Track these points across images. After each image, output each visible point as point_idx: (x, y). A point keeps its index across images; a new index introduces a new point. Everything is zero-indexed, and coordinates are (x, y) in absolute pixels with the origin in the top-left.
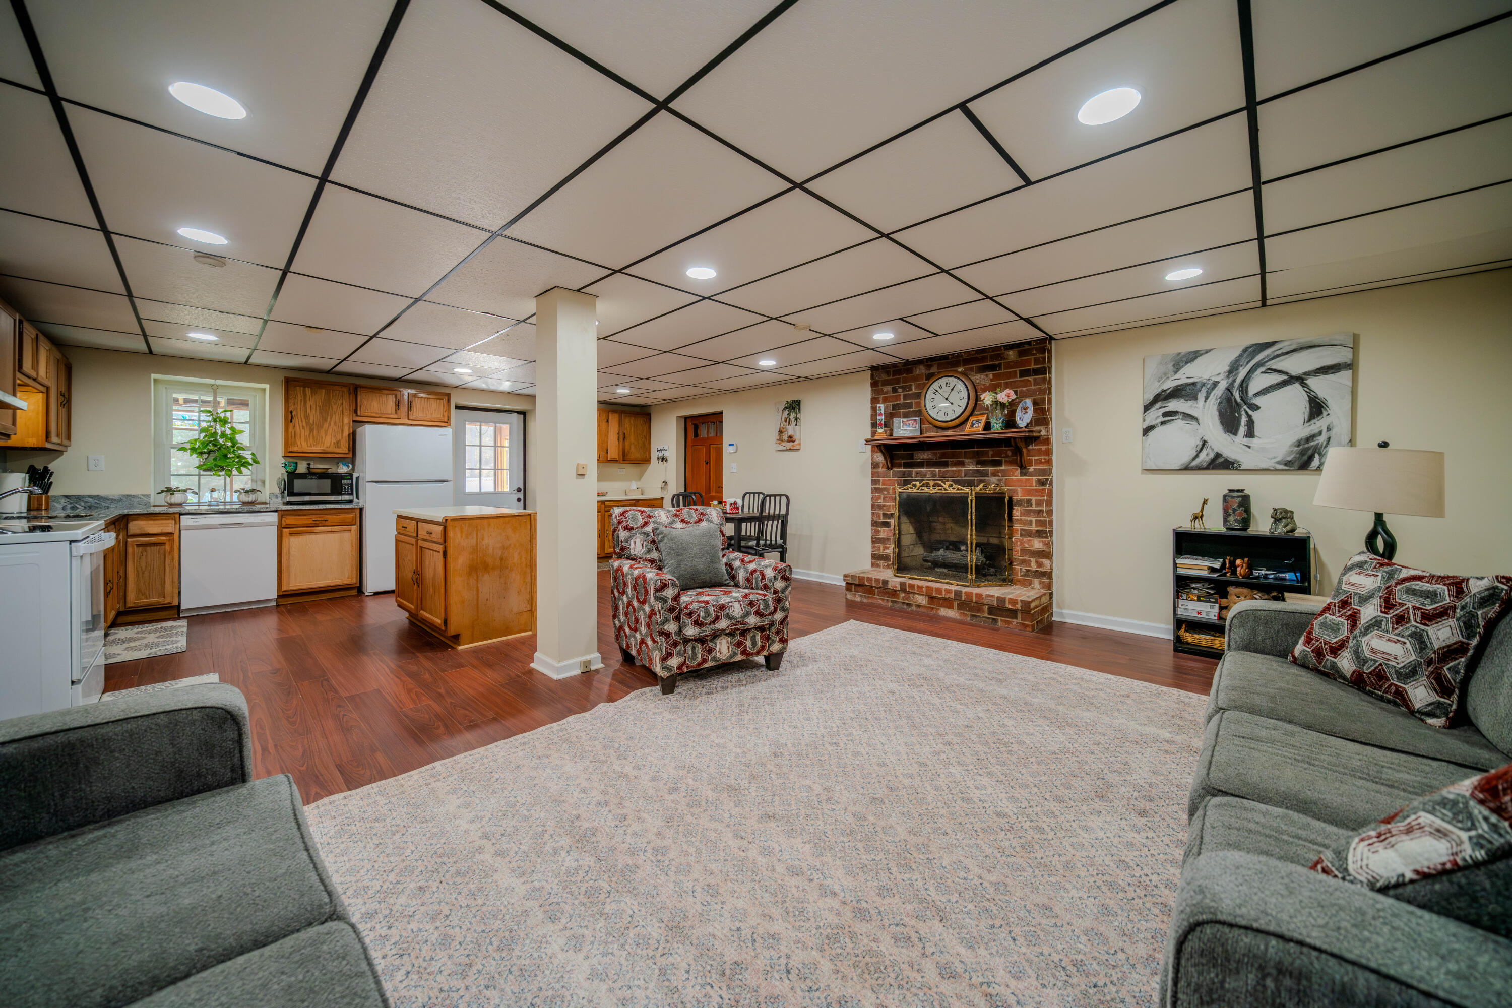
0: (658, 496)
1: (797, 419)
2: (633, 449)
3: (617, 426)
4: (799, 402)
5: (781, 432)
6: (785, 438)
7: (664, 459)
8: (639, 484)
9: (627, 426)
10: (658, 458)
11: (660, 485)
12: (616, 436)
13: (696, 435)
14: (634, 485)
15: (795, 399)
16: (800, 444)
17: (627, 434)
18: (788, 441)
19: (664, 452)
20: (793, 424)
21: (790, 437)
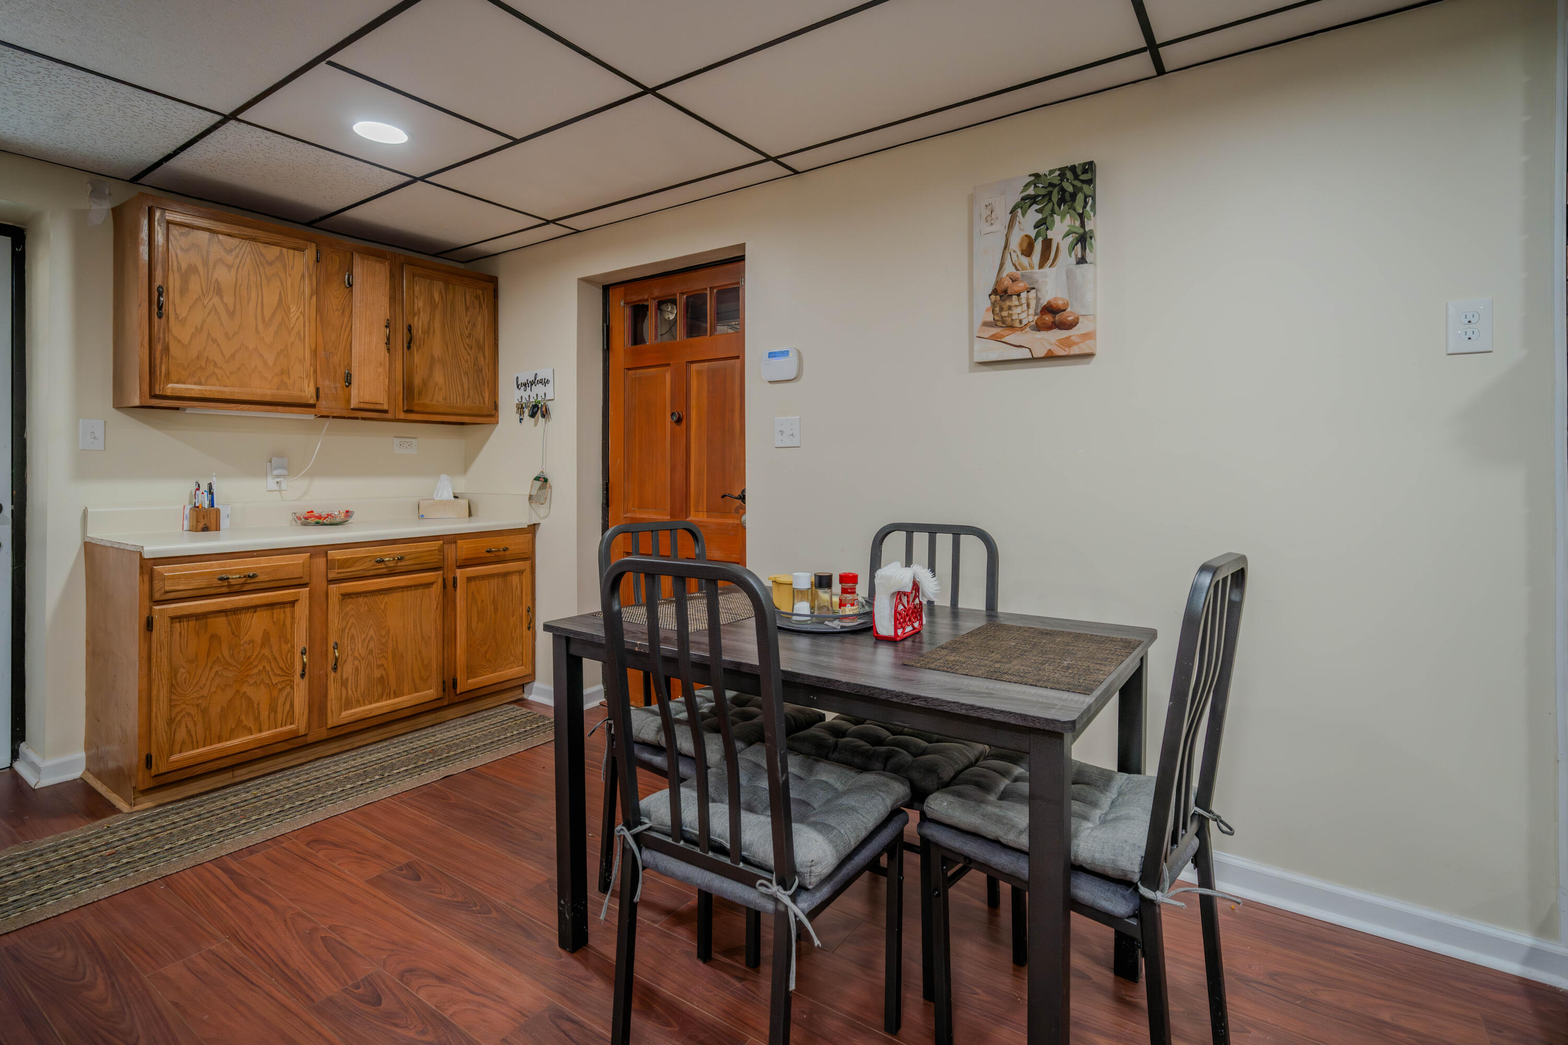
0: (521, 520)
1: (1083, 239)
2: (439, 377)
3: (385, 301)
4: (1089, 167)
5: (1001, 294)
6: (1024, 312)
7: (538, 410)
8: (462, 485)
9: (420, 304)
10: (520, 408)
11: (527, 487)
12: (378, 335)
13: (637, 338)
14: (444, 489)
15: (1078, 159)
16: (1089, 336)
17: (418, 333)
18: (1039, 327)
19: (539, 389)
20: (1066, 259)
21: (1050, 309)
